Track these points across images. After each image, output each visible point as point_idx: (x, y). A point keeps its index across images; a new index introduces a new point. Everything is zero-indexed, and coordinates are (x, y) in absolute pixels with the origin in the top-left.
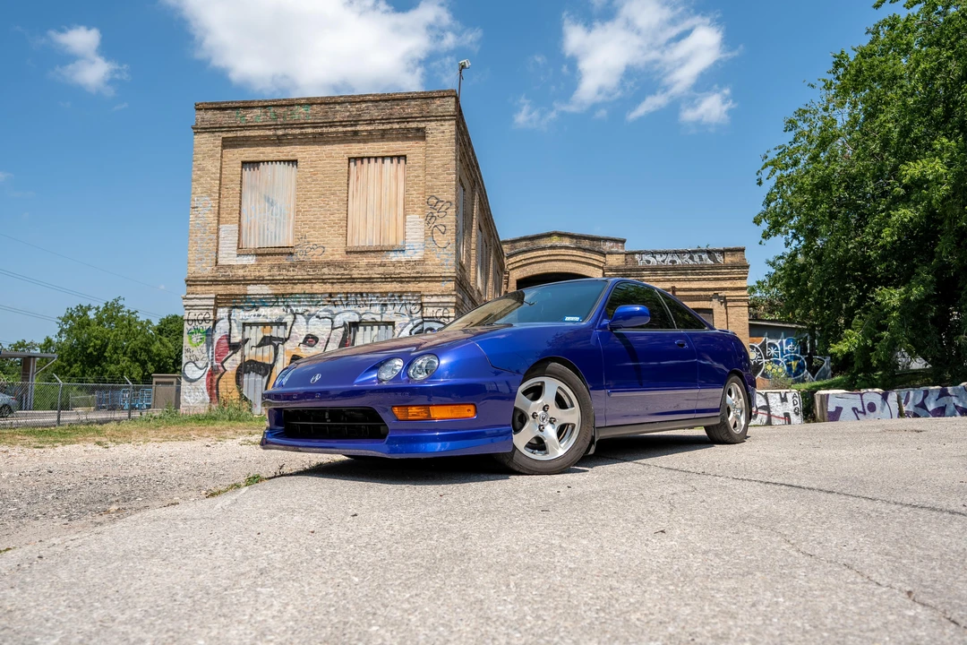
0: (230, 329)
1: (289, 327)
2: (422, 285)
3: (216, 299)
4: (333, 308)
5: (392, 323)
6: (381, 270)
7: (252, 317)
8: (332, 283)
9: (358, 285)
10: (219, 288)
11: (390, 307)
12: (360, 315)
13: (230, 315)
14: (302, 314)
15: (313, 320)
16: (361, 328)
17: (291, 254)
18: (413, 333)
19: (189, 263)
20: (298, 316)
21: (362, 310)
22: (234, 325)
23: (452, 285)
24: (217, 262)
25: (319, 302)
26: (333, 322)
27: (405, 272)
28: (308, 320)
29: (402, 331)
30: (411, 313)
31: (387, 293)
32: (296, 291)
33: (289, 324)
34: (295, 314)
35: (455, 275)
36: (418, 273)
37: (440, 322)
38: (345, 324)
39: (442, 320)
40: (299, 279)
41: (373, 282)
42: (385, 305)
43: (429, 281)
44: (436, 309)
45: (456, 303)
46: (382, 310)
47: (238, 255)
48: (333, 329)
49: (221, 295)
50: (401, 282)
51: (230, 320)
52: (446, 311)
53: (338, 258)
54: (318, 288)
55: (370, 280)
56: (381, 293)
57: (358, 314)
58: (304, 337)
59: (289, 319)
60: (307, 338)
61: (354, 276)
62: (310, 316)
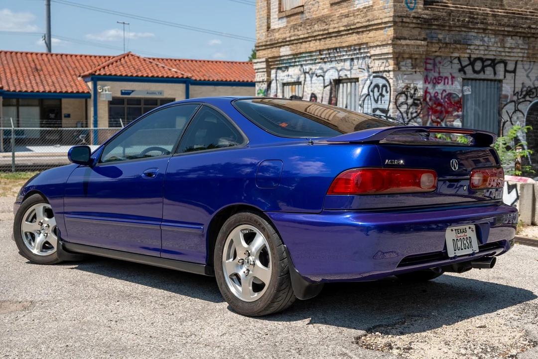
0: (277, 90)
1: (303, 85)
2: (372, 34)
3: (267, 61)
4: (323, 65)
5: (357, 80)
6: (345, 21)
7: (286, 78)
8: (320, 40)
9: (333, 40)
10: (269, 51)
11: (355, 61)
12: (339, 71)
13: (276, 77)
14: (308, 73)
15: (315, 78)
16: (341, 85)
17: (302, 13)
18: (370, 90)
19: (256, 31)
20: (307, 75)
21: (339, 66)
22: (278, 85)
23: (390, 32)
24: (269, 28)
25: (316, 59)
26: (324, 80)
27: (360, 21)
28: (312, 78)
29: (363, 88)
30: (369, 68)
31: (350, 46)
32: (302, 51)
33: (303, 83)
34: (305, 73)
35: (391, 19)
36: (369, 20)
37: (382, 77)
38: (331, 83)
39: (384, 75)
40: (303, 39)
41: (342, 35)
42: (352, 60)
43: (376, 29)
44: (380, 62)
45: (394, 53)
46: (351, 65)
47: (279, 19)
48: (325, 87)
49: (270, 58)
50: (358, 33)
51: (276, 80)
52: (387, 65)
53: (326, 12)
54: (313, 46)
55: (338, 34)
56: (347, 47)
57: (337, 70)
58: (310, 95)
59: (302, 79)
60: (311, 97)
61: (331, 31)
62: (313, 74)
